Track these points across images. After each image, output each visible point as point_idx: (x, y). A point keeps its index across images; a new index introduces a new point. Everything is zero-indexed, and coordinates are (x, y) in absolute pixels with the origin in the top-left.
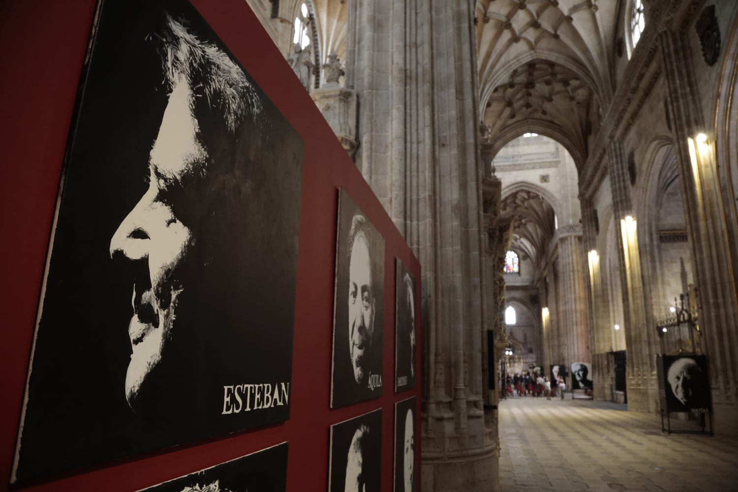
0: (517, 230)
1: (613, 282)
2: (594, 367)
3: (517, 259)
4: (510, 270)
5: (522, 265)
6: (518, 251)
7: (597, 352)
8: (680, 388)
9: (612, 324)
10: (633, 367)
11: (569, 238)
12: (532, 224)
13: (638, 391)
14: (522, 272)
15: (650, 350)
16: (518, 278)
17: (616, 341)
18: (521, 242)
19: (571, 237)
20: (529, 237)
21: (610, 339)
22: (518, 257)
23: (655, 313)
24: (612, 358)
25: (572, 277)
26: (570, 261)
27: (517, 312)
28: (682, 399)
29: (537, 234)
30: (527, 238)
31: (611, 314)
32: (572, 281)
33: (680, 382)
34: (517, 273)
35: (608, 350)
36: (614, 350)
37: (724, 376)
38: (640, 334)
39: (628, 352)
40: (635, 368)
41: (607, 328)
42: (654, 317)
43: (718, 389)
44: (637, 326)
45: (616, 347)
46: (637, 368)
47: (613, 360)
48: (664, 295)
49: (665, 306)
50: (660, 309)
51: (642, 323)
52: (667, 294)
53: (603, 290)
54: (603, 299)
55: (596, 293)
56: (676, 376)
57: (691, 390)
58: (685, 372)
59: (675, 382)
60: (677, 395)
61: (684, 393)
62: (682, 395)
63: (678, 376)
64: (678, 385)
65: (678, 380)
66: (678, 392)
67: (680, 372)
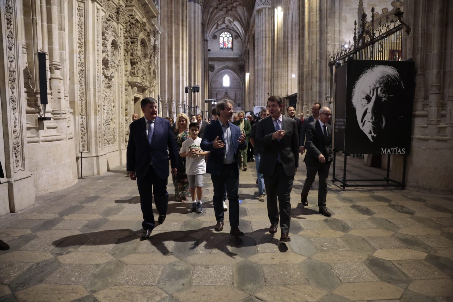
0: (230, 12)
3: (231, 38)
4: (225, 46)
5: (235, 43)
6: (232, 32)
8: (369, 115)
9: (289, 73)
10: (303, 105)
11: (264, 9)
12: (241, 7)
14: (234, 48)
15: (320, 87)
16: (231, 52)
17: (292, 88)
18: (235, 25)
19: (265, 8)
20: (239, 18)
21: (287, 85)
22: (232, 37)
23: (330, 49)
25: (264, 42)
26: (264, 29)
27: (230, 78)
29: (245, 16)
30: (238, 20)
32: (264, 45)
33: (371, 105)
34: (230, 48)
35: (284, 95)
36: (290, 94)
37: (439, 94)
38: (312, 70)
39: (299, 93)
40: (304, 106)
41: (286, 77)
42: (328, 52)
43: (426, 116)
44: (310, 62)
45: (292, 92)
46: (306, 106)
47: (288, 103)
48: (340, 31)
49: (339, 42)
50: (335, 45)
51: (315, 59)
52: (343, 30)
53: (284, 43)
54: (284, 51)
55: (278, 46)
56: (365, 95)
57: (385, 118)
58: (379, 89)
59: (362, 104)
60: (363, 126)
61: (373, 123)
62: (371, 126)
63: (369, 95)
64: (367, 109)
65: (368, 101)
66: (365, 121)
67: (372, 88)
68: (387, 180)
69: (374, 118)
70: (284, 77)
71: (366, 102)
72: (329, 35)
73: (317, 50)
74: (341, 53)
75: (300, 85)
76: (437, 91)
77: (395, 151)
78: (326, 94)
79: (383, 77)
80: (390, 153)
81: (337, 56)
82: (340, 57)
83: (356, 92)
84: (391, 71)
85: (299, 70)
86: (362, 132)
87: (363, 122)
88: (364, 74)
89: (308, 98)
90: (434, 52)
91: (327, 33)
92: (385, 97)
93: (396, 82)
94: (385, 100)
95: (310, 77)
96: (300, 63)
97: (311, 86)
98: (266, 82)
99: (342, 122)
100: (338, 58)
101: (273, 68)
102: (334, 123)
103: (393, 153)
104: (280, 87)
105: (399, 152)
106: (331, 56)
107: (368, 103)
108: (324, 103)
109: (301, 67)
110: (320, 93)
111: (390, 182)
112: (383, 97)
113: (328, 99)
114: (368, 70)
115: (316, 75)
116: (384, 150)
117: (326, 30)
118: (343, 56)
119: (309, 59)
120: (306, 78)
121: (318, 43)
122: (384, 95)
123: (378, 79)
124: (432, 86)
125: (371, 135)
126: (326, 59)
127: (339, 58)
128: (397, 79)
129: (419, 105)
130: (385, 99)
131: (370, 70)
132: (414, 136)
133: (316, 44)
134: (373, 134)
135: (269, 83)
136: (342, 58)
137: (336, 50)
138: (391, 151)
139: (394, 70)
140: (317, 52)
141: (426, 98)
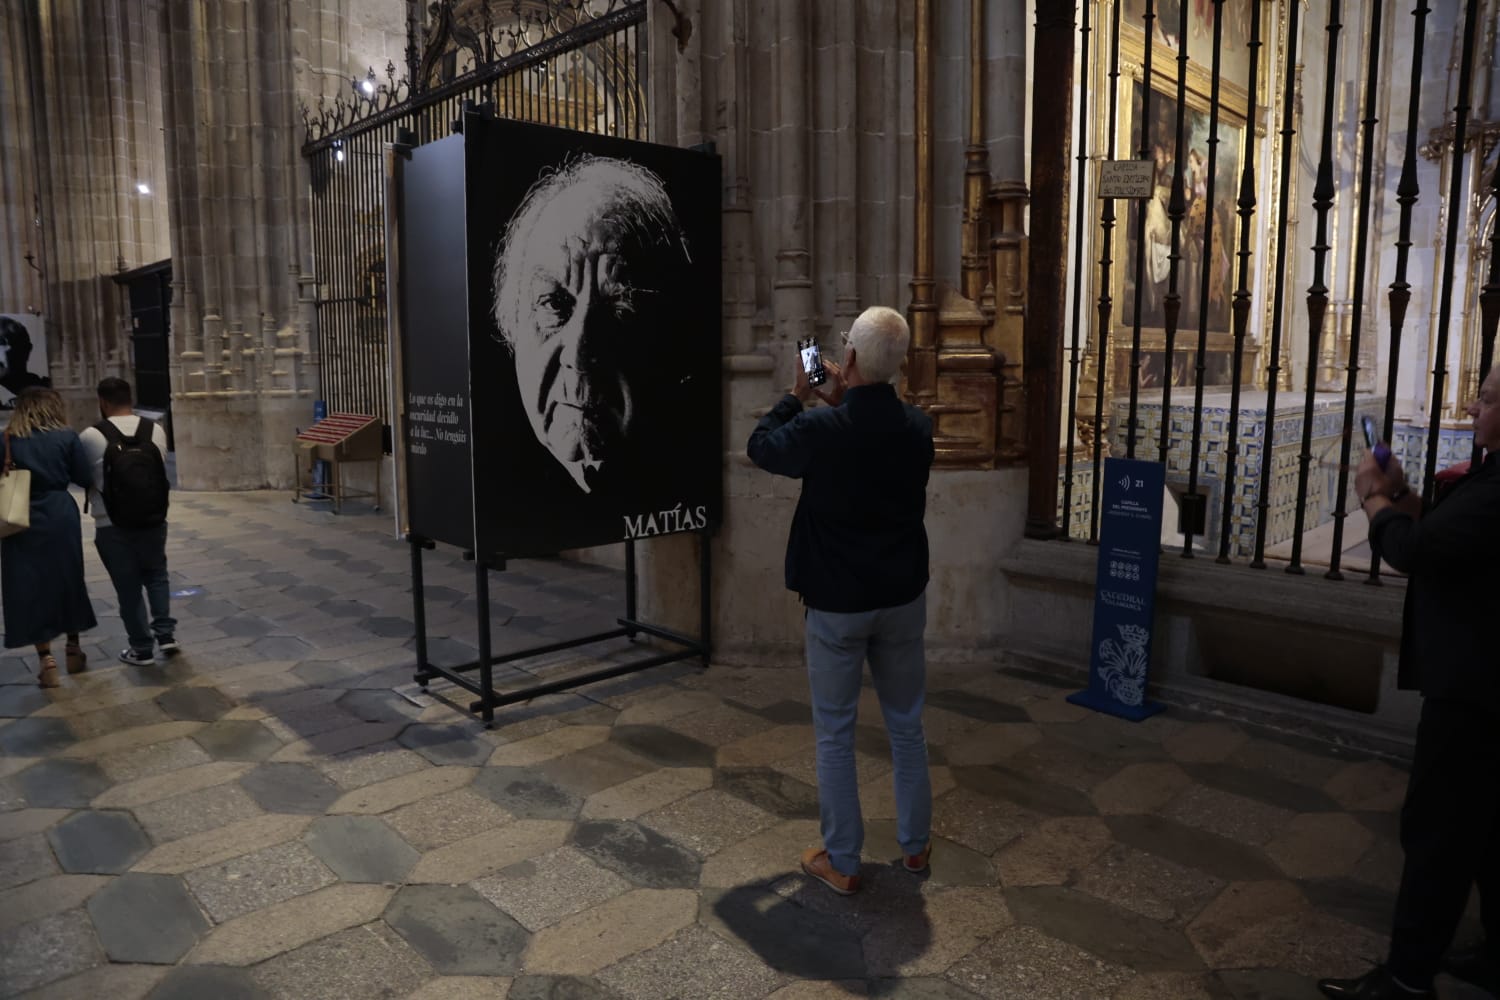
1: (133, 23)
2: (53, 330)
7: (65, 276)
8: (568, 377)
9: (124, 176)
10: (199, 313)
13: (218, 408)
15: (272, 239)
17: (138, 239)
21: (116, 228)
23: (303, 88)
24: (122, 298)
28: (578, 455)
31: (122, 139)
33: (572, 333)
35: (107, 267)
36: (131, 264)
37: (806, 290)
38: (231, 170)
39: (181, 263)
40: (209, 317)
41: (107, 190)
42: (297, 103)
43: (766, 373)
44: (224, 136)
45: (139, 257)
46: (215, 317)
47: (127, 303)
48: (340, 23)
49: (341, 65)
50: (323, 76)
51: (243, 125)
52: (353, 21)
53: (89, 47)
54: (90, 82)
55: (61, 54)
56: (549, 289)
57: (629, 385)
58: (603, 260)
59: (538, 329)
60: (547, 428)
61: (587, 411)
62: (579, 423)
63: (564, 286)
64: (559, 350)
65: (560, 315)
66: (555, 404)
67: (574, 255)
68: (630, 628)
69: (587, 389)
70: (98, 190)
71: (555, 320)
72: (297, 31)
73: (248, 87)
74: (355, 110)
75: (183, 229)
76: (801, 279)
77: (672, 520)
78: (298, 267)
79: (615, 210)
80: (656, 532)
81: (339, 118)
82: (352, 124)
83: (509, 271)
84: (640, 185)
85: (174, 165)
86: (544, 453)
87: (547, 411)
88: (538, 191)
89: (222, 283)
90: (784, 125)
91: (288, 24)
92: (626, 296)
93: (662, 234)
94: (625, 311)
95: (226, 196)
96: (173, 135)
97: (233, 235)
98: (13, 207)
99: (446, 410)
100: (340, 127)
101: (41, 148)
102: (401, 411)
103: (667, 530)
104: (83, 233)
105: (688, 524)
106: (310, 117)
107: (561, 324)
108: (291, 304)
109: (180, 154)
110: (272, 263)
111: (641, 636)
112: (617, 298)
113: (306, 289)
114: (553, 172)
115: (252, 191)
116: (634, 522)
117: (283, 9)
118: (362, 121)
119: (217, 120)
120: (207, 200)
121: (253, 58)
122: (622, 287)
123: (597, 218)
124: (780, 258)
125: (580, 462)
126: (292, 128)
127: (345, 128)
128: (664, 221)
129: (740, 331)
130: (625, 305)
131: (562, 176)
132: (730, 453)
133: (243, 61)
134: (589, 460)
135: (26, 215)
136: (358, 128)
137: (330, 99)
138: (660, 523)
139: (655, 184)
140: (248, 94)
141: (762, 302)
